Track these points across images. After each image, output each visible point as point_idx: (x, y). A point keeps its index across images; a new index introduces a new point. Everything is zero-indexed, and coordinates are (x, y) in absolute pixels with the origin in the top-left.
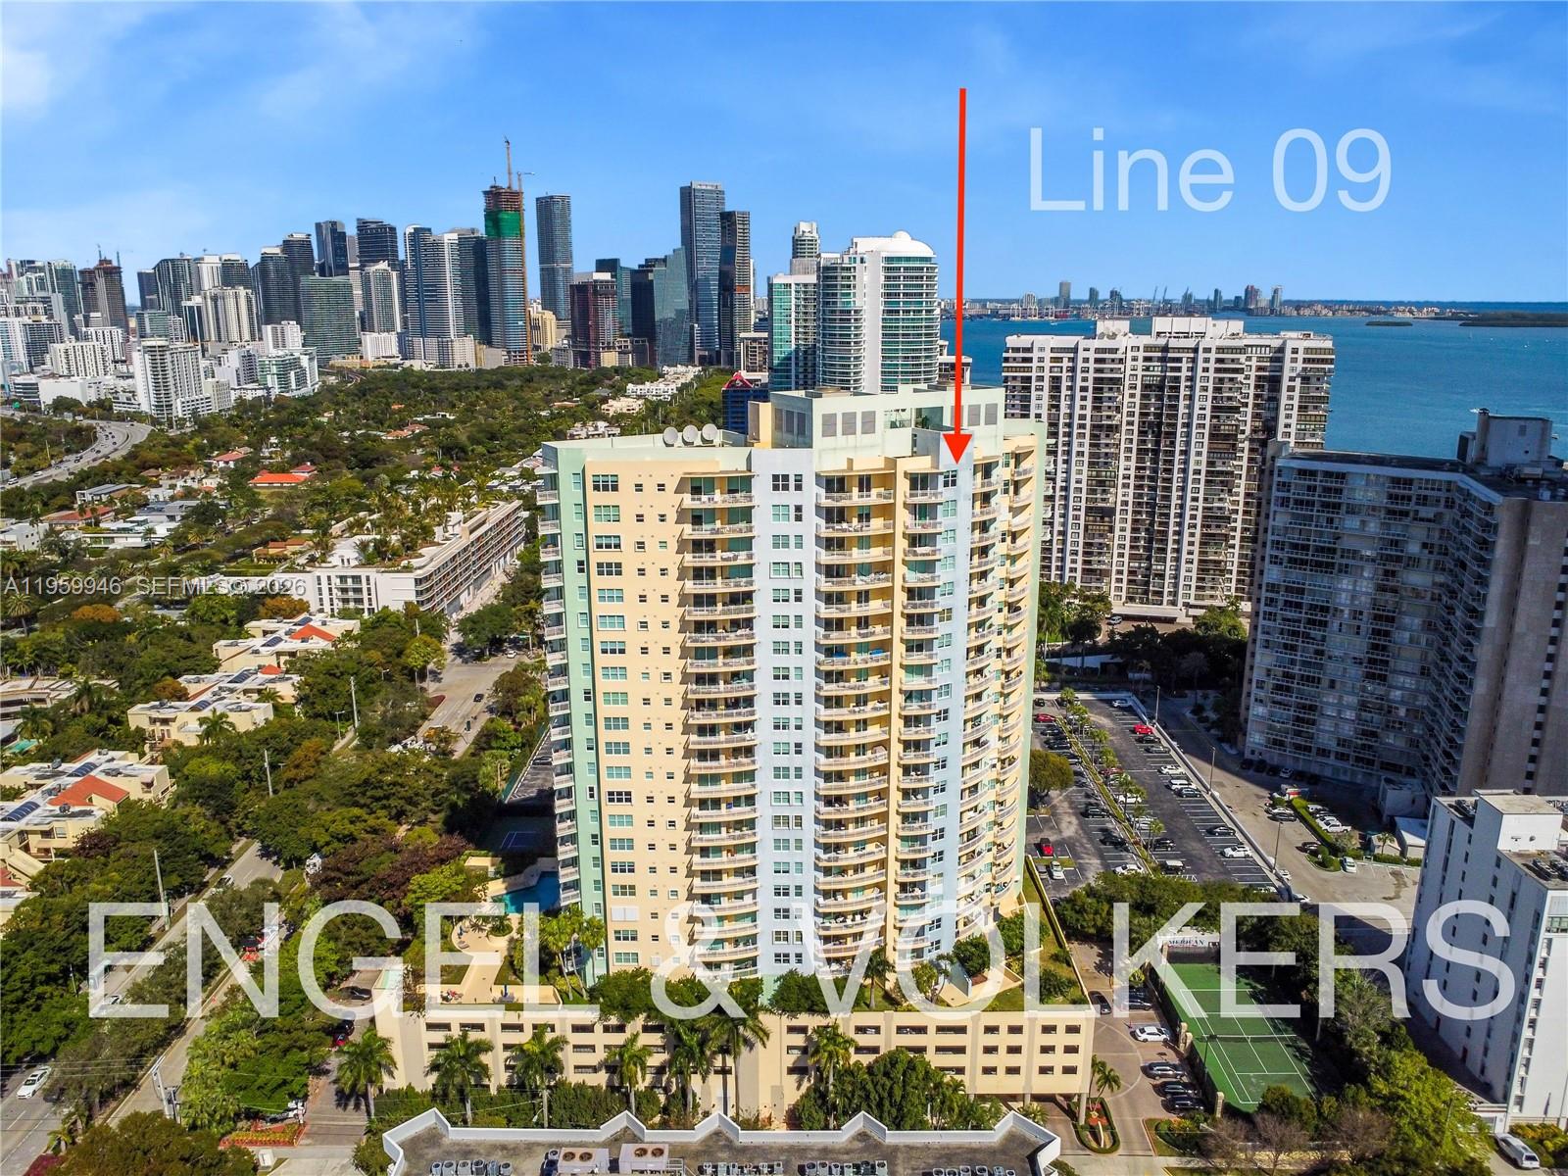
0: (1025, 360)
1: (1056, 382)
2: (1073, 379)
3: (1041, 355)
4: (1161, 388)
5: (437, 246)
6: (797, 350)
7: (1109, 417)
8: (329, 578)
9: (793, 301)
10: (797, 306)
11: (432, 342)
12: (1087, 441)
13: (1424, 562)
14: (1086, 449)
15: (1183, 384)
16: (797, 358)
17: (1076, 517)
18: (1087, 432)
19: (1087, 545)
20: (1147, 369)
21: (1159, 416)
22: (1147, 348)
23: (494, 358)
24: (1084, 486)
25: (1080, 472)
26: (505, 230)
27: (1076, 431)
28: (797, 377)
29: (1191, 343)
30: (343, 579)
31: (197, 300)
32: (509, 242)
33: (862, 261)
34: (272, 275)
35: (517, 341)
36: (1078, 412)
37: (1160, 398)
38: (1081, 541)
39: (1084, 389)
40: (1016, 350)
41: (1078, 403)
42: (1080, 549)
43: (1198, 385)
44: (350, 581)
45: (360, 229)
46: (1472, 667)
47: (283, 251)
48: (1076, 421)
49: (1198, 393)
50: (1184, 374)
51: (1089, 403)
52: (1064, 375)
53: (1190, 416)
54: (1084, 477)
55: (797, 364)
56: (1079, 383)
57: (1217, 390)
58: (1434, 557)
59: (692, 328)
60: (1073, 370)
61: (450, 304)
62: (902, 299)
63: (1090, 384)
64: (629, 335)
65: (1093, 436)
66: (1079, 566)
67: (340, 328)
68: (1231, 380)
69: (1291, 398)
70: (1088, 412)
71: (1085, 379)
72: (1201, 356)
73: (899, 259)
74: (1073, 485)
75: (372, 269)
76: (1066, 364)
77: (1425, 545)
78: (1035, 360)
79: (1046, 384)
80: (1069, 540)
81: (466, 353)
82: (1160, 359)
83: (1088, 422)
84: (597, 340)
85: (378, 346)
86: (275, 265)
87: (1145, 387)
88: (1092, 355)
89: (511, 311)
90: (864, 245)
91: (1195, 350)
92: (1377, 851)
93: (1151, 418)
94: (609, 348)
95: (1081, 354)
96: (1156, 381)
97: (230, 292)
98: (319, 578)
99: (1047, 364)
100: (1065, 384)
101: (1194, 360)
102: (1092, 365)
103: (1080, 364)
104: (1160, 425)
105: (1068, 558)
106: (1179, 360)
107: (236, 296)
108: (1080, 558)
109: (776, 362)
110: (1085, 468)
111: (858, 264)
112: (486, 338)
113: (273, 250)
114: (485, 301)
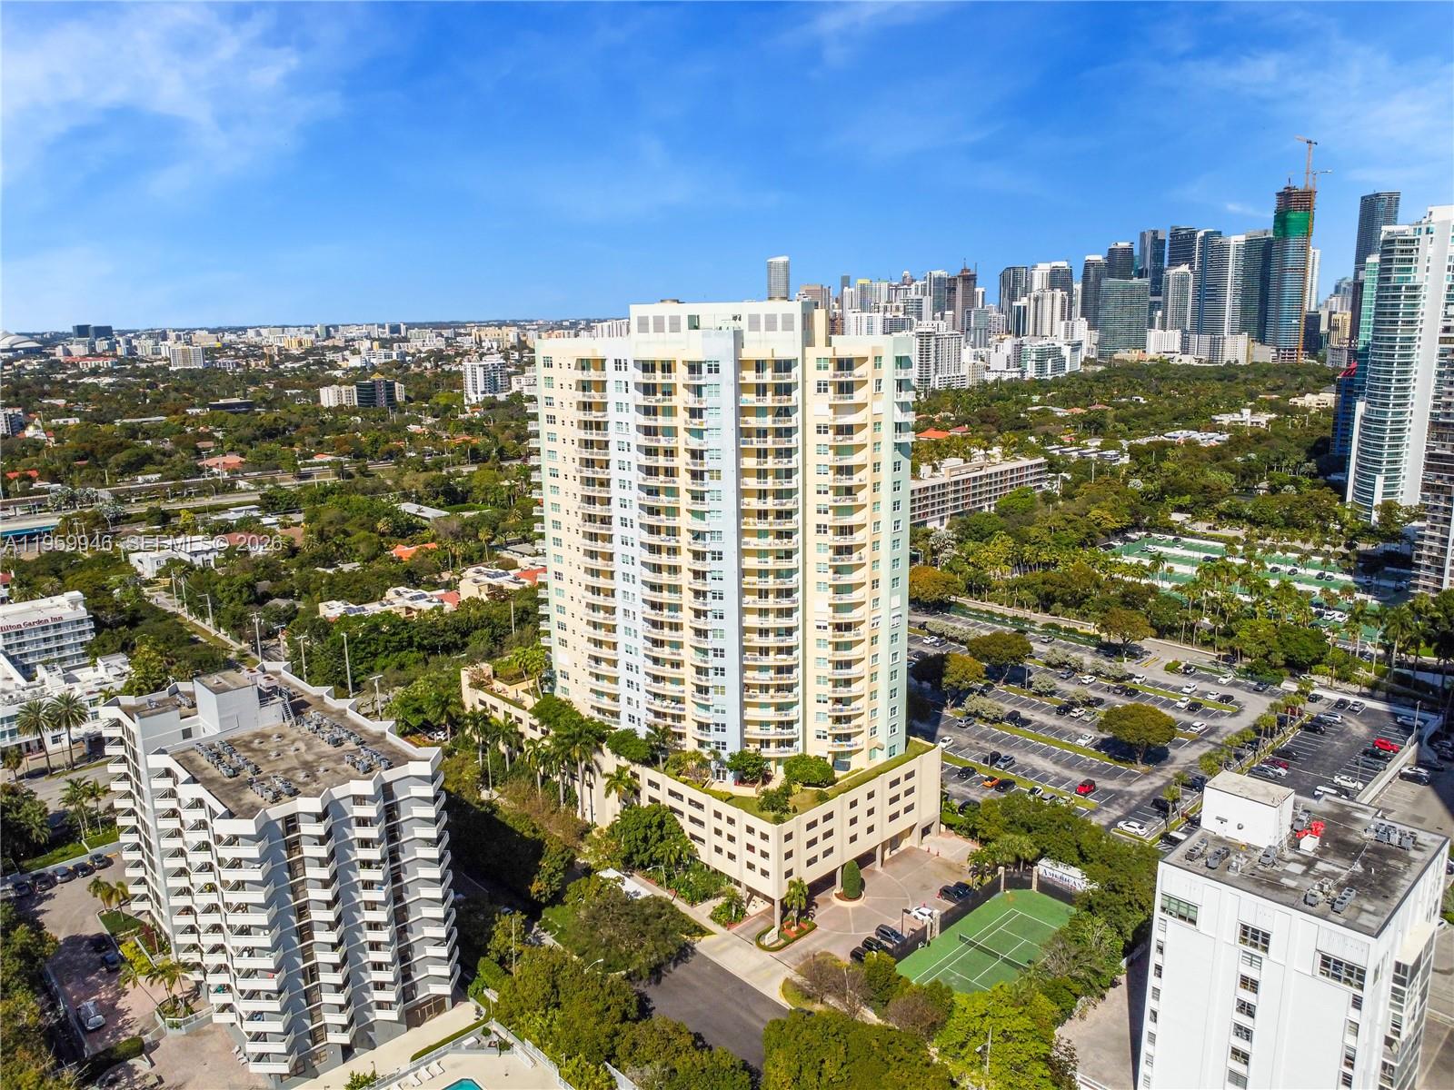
5: (1224, 248)
11: (1206, 338)
23: (1265, 354)
26: (1290, 230)
31: (1023, 301)
32: (1293, 242)
33: (1429, 231)
35: (1289, 337)
45: (1172, 236)
47: (1106, 258)
61: (1228, 302)
67: (1130, 324)
75: (1173, 271)
81: (1237, 348)
85: (1160, 343)
86: (1096, 270)
89: (1286, 308)
90: (1440, 214)
97: (1050, 294)
107: (1054, 297)
111: (1423, 237)
112: (1260, 337)
113: (1098, 258)
114: (1264, 300)
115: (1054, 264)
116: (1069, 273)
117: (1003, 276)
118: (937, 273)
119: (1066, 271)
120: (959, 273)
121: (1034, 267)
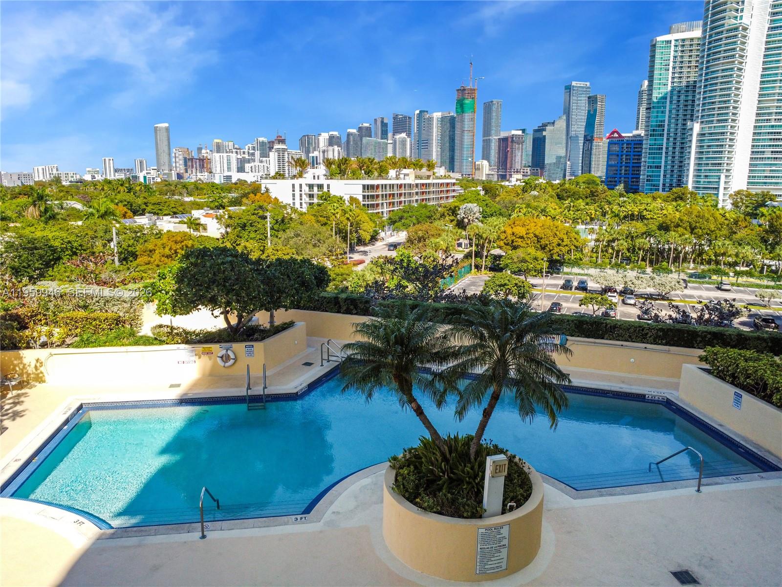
5: (430, 120)
6: (672, 91)
8: (301, 185)
9: (672, 53)
10: (675, 57)
26: (466, 109)
28: (670, 111)
30: (311, 186)
31: (316, 154)
32: (467, 115)
34: (352, 143)
35: (467, 169)
44: (315, 189)
45: (393, 119)
47: (358, 131)
59: (566, 163)
61: (434, 150)
64: (529, 166)
75: (398, 137)
84: (511, 168)
86: (354, 137)
89: (465, 152)
94: (517, 172)
97: (331, 148)
98: (293, 185)
107: (333, 150)
112: (452, 168)
113: (354, 131)
114: (452, 149)
115: (331, 133)
116: (339, 138)
117: (301, 140)
118: (261, 139)
119: (338, 137)
120: (276, 138)
121: (320, 135)
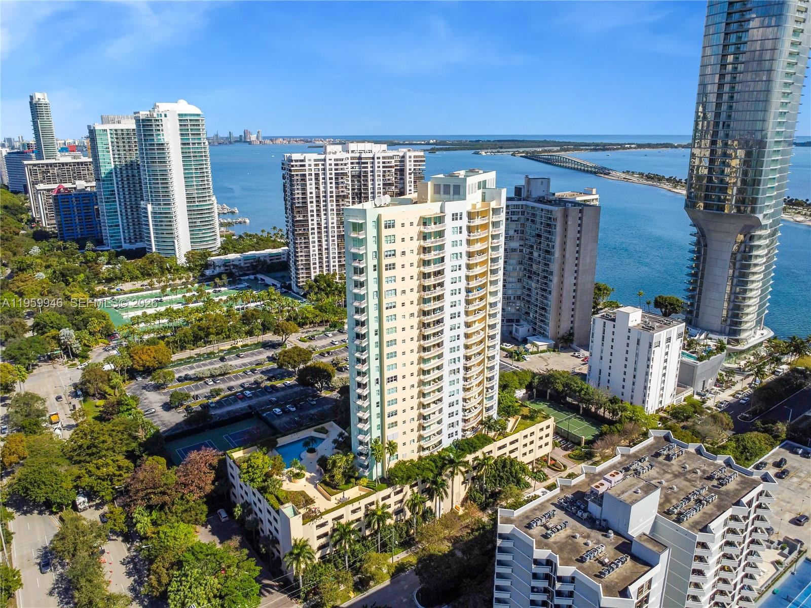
0: (301, 166)
1: (317, 175)
2: (324, 174)
3: (310, 163)
4: (359, 176)
7: (342, 191)
9: (110, 140)
10: (112, 142)
12: (335, 203)
13: (515, 237)
14: (335, 207)
15: (369, 174)
16: (116, 173)
17: (333, 241)
18: (334, 199)
19: (339, 253)
20: (353, 168)
21: (360, 189)
22: (352, 158)
24: (335, 225)
25: (333, 219)
27: (329, 199)
28: (117, 183)
29: (371, 155)
33: (166, 116)
36: (329, 190)
37: (359, 181)
38: (336, 251)
39: (331, 179)
40: (297, 161)
41: (329, 185)
42: (337, 255)
43: (376, 174)
46: (551, 273)
48: (329, 195)
49: (376, 178)
50: (369, 169)
51: (334, 185)
52: (321, 172)
53: (374, 188)
54: (335, 221)
55: (116, 176)
56: (328, 176)
57: (384, 176)
58: (519, 235)
60: (324, 169)
62: (190, 136)
63: (333, 176)
65: (337, 201)
66: (337, 264)
68: (389, 171)
69: (410, 178)
70: (334, 190)
71: (331, 174)
72: (376, 161)
73: (186, 115)
74: (330, 225)
76: (321, 167)
77: (515, 231)
78: (307, 166)
79: (313, 177)
80: (331, 252)
82: (358, 163)
83: (334, 194)
87: (353, 176)
88: (333, 162)
90: (163, 107)
91: (373, 158)
92: (530, 351)
93: (356, 191)
95: (328, 162)
96: (357, 173)
99: (313, 167)
100: (321, 177)
101: (373, 163)
102: (333, 167)
103: (328, 167)
104: (361, 193)
105: (332, 261)
106: (367, 163)
108: (337, 260)
109: (103, 175)
110: (335, 217)
111: (163, 118)
